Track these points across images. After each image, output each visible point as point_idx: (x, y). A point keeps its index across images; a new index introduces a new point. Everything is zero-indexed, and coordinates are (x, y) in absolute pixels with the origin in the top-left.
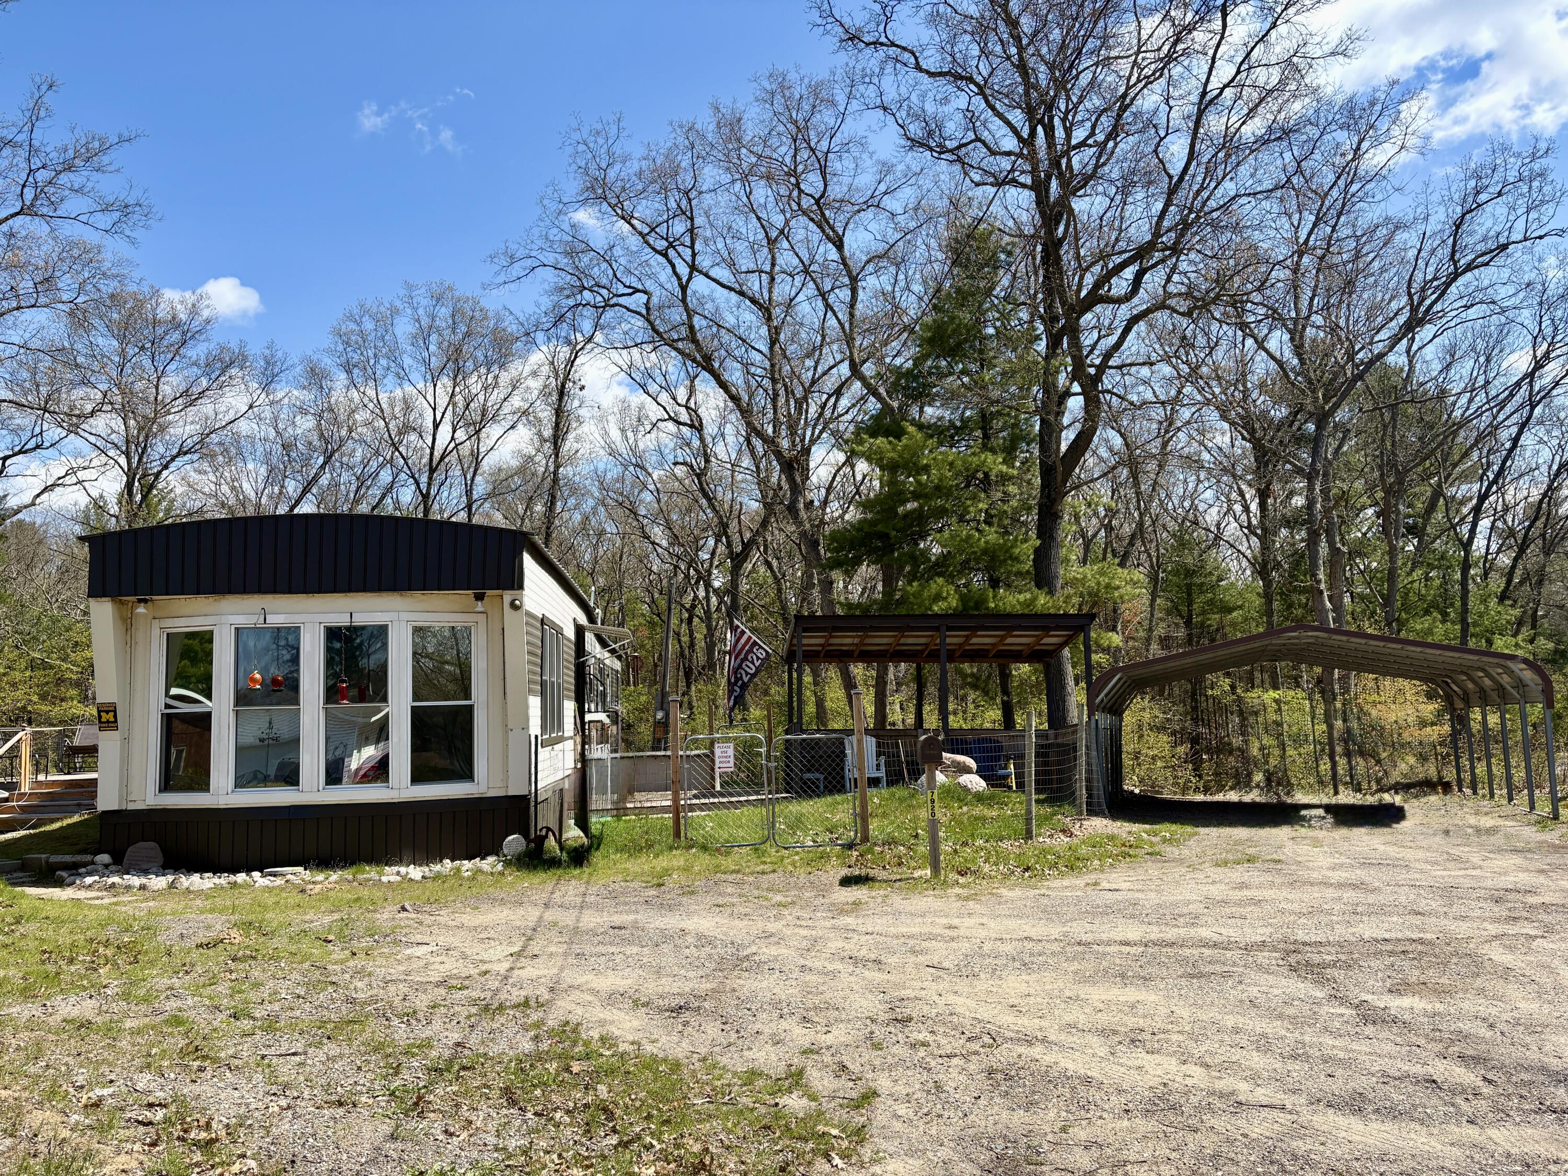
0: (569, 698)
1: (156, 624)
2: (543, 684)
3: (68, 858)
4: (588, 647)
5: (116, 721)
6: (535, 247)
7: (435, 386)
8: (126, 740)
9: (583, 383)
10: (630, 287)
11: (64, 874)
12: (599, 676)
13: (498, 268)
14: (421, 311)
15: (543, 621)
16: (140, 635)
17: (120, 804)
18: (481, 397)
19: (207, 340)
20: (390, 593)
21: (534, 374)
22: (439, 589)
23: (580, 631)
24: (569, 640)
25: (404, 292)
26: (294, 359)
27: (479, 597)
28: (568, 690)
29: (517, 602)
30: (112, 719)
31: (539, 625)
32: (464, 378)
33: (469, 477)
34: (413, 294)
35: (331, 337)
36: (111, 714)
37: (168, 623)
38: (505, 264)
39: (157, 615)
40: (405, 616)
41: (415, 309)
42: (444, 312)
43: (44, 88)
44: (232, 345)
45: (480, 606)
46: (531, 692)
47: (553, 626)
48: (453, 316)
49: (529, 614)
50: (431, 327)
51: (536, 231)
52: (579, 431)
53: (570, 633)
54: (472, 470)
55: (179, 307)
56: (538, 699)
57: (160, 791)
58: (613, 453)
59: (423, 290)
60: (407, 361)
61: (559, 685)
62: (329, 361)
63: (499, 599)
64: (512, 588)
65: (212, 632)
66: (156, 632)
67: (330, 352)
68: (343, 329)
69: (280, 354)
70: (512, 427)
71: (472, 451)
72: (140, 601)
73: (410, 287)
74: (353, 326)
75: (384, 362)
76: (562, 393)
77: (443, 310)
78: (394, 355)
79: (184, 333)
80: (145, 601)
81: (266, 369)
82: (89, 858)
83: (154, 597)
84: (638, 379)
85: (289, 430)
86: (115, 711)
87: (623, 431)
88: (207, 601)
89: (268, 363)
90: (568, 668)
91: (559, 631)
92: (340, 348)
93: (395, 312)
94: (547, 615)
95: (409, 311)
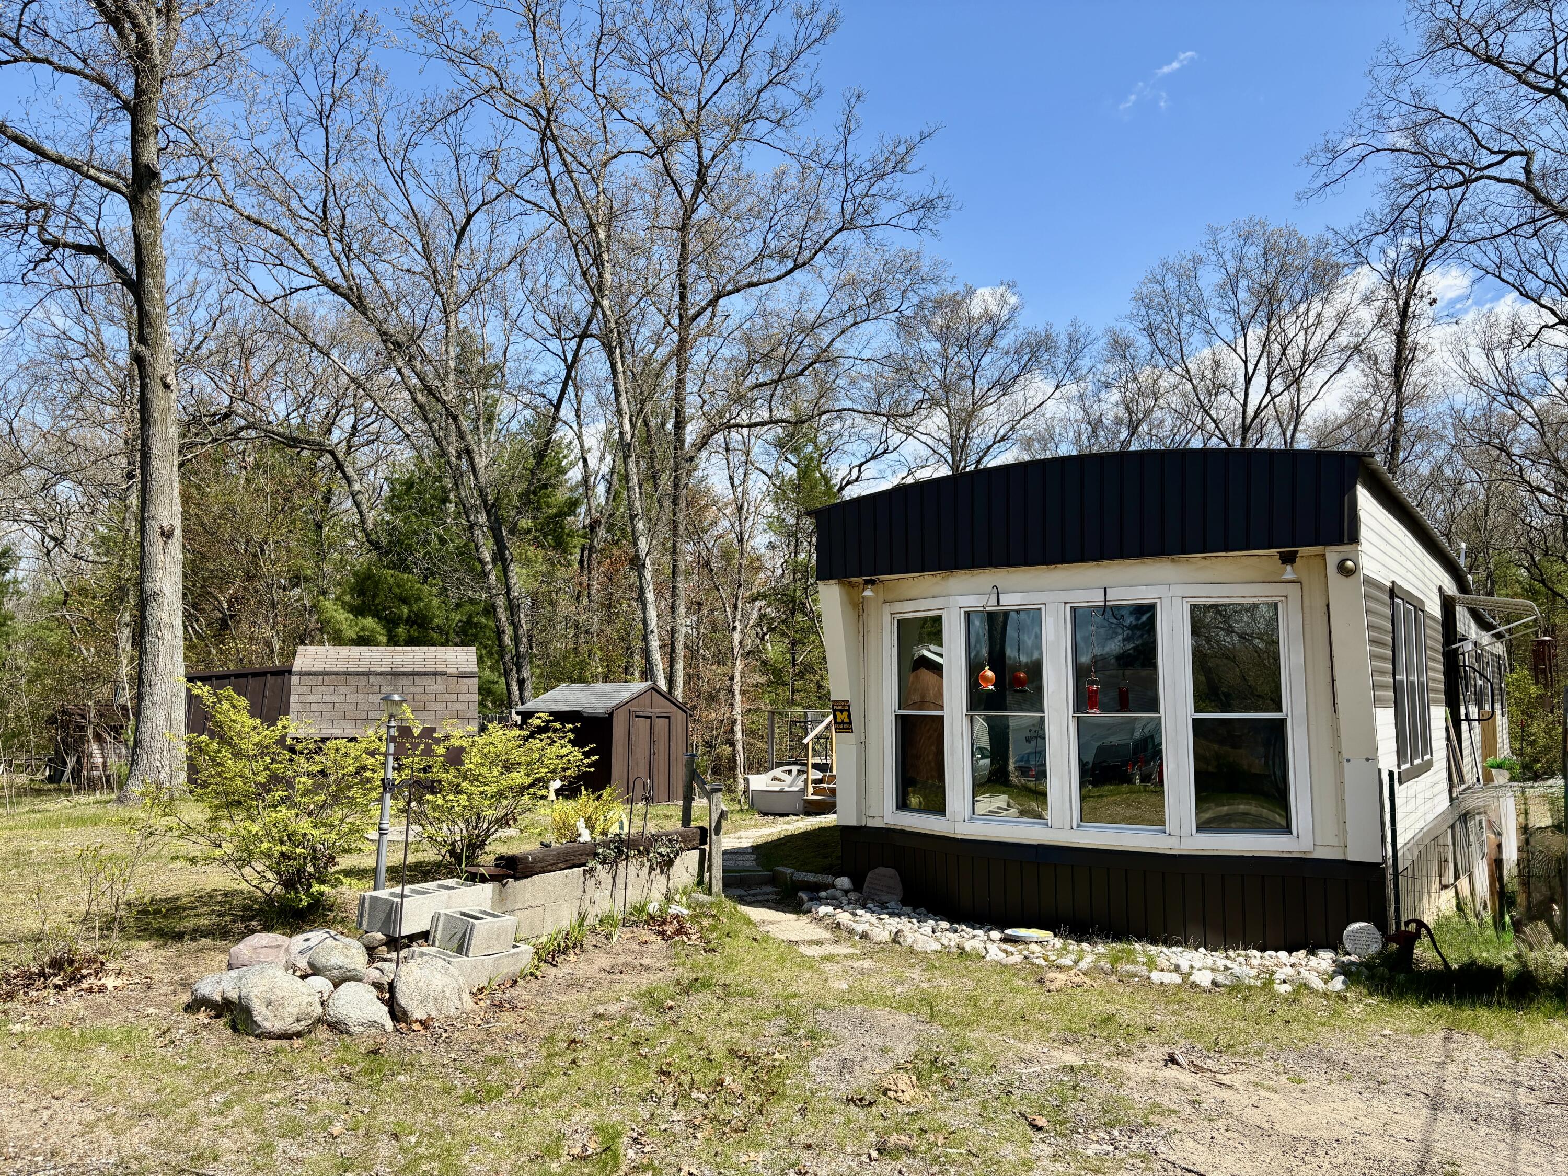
0: (1437, 702)
1: (887, 609)
2: (1396, 687)
3: (810, 877)
4: (1460, 627)
5: (850, 723)
6: (1364, 131)
7: (1245, 335)
8: (862, 744)
9: (1433, 296)
10: (1500, 152)
11: (803, 896)
12: (1476, 666)
13: (1317, 168)
14: (1227, 256)
15: (1393, 591)
16: (872, 623)
17: (858, 819)
18: (1301, 339)
19: (1016, 327)
20: (1157, 559)
21: (1367, 300)
22: (1226, 550)
23: (1448, 604)
24: (1433, 618)
25: (1208, 237)
26: (1098, 331)
27: (1288, 559)
28: (1436, 691)
29: (1350, 564)
30: (847, 720)
31: (1387, 598)
32: (1279, 322)
33: (1288, 434)
34: (1218, 237)
35: (1133, 303)
36: (846, 714)
37: (898, 607)
38: (1325, 162)
39: (889, 598)
40: (1179, 590)
41: (1221, 254)
42: (1254, 252)
43: (853, 100)
44: (1038, 329)
45: (1289, 573)
46: (1378, 702)
47: (1409, 599)
48: (1265, 254)
49: (1368, 581)
50: (1238, 271)
51: (1365, 112)
52: (1429, 363)
53: (1434, 608)
54: (1291, 427)
55: (990, 299)
56: (1391, 711)
57: (897, 808)
58: (1475, 382)
59: (1229, 231)
60: (1213, 314)
61: (1421, 684)
62: (1130, 327)
63: (1319, 560)
64: (1340, 541)
65: (940, 617)
66: (887, 618)
67: (1131, 317)
68: (1145, 291)
69: (1083, 329)
70: (1340, 370)
71: (1292, 403)
72: (867, 582)
73: (1214, 231)
74: (1156, 287)
75: (1188, 319)
76: (1404, 315)
77: (1253, 249)
78: (1198, 309)
79: (995, 325)
80: (872, 582)
81: (1070, 347)
82: (829, 879)
83: (882, 577)
84: (1511, 280)
85: (1095, 407)
86: (849, 711)
87: (1488, 350)
88: (934, 580)
89: (1071, 340)
90: (1434, 660)
91: (1419, 607)
92: (1143, 311)
93: (1198, 261)
94: (1399, 582)
95: (1214, 258)
